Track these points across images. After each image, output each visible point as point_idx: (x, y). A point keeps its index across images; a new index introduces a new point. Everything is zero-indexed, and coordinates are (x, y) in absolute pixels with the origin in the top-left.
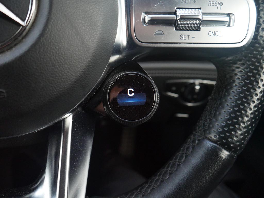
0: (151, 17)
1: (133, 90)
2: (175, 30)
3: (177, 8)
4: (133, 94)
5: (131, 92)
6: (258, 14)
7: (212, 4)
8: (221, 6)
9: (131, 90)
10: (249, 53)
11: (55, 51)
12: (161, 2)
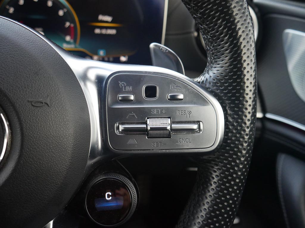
0: (124, 127)
1: (110, 194)
2: (147, 137)
3: (147, 118)
4: (111, 198)
5: (109, 196)
6: (226, 119)
7: (181, 113)
8: (189, 114)
9: (109, 194)
10: (221, 155)
11: (28, 181)
12: (133, 112)
